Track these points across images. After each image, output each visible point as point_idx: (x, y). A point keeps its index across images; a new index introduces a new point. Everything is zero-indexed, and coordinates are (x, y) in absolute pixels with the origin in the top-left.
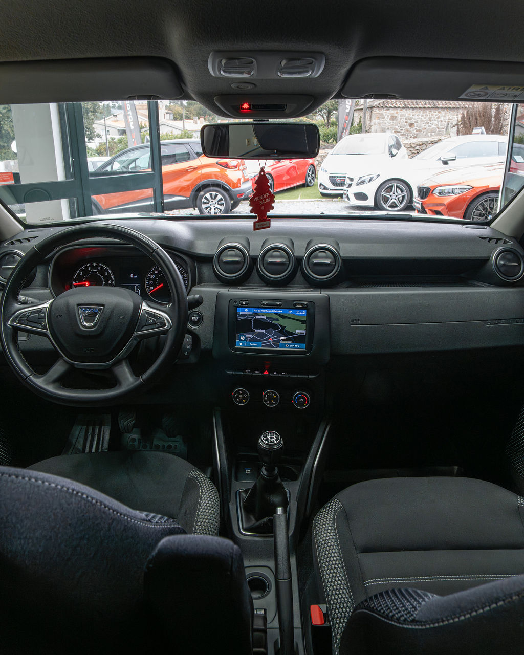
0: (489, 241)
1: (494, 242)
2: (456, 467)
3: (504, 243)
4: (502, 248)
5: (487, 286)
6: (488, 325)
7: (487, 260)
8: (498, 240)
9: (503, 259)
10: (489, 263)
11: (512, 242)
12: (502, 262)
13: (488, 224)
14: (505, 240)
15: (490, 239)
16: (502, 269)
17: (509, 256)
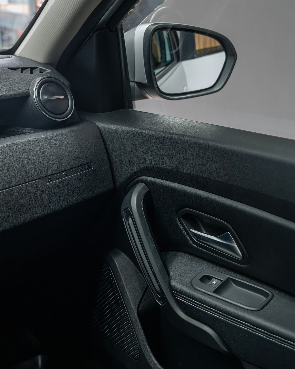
0: (22, 72)
1: (27, 72)
2: (40, 358)
3: (40, 72)
4: (41, 78)
5: (35, 132)
6: (49, 182)
7: (26, 97)
8: (32, 69)
9: (45, 93)
10: (30, 100)
11: (49, 71)
12: (46, 97)
13: (11, 52)
14: (40, 69)
15: (23, 69)
16: (48, 106)
17: (52, 88)
